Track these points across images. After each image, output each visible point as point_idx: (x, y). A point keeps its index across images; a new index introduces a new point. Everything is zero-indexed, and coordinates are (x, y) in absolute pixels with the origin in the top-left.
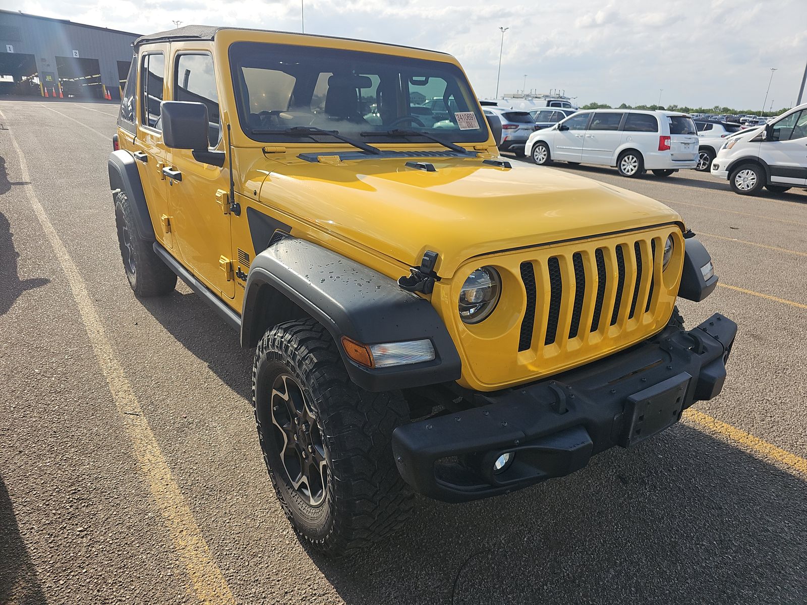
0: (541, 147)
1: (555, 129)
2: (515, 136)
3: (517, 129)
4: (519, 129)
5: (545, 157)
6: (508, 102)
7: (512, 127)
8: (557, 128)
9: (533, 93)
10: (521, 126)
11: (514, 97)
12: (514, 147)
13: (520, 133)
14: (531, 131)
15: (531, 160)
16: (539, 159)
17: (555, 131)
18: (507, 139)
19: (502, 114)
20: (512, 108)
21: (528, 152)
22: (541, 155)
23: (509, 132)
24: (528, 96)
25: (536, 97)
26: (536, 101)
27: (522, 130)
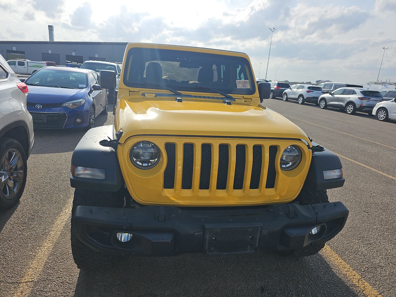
0: (382, 111)
1: (392, 101)
2: (367, 104)
3: (369, 100)
4: (371, 100)
5: (385, 117)
6: (371, 86)
7: (366, 99)
8: (394, 100)
9: (388, 81)
10: (372, 99)
11: (375, 84)
12: (366, 110)
13: (371, 103)
14: (379, 101)
15: (375, 117)
16: (381, 117)
17: (393, 103)
18: (362, 105)
19: (360, 92)
20: (368, 89)
21: (374, 113)
22: (382, 115)
23: (364, 102)
24: (384, 83)
25: (390, 84)
26: (389, 86)
27: (373, 101)
